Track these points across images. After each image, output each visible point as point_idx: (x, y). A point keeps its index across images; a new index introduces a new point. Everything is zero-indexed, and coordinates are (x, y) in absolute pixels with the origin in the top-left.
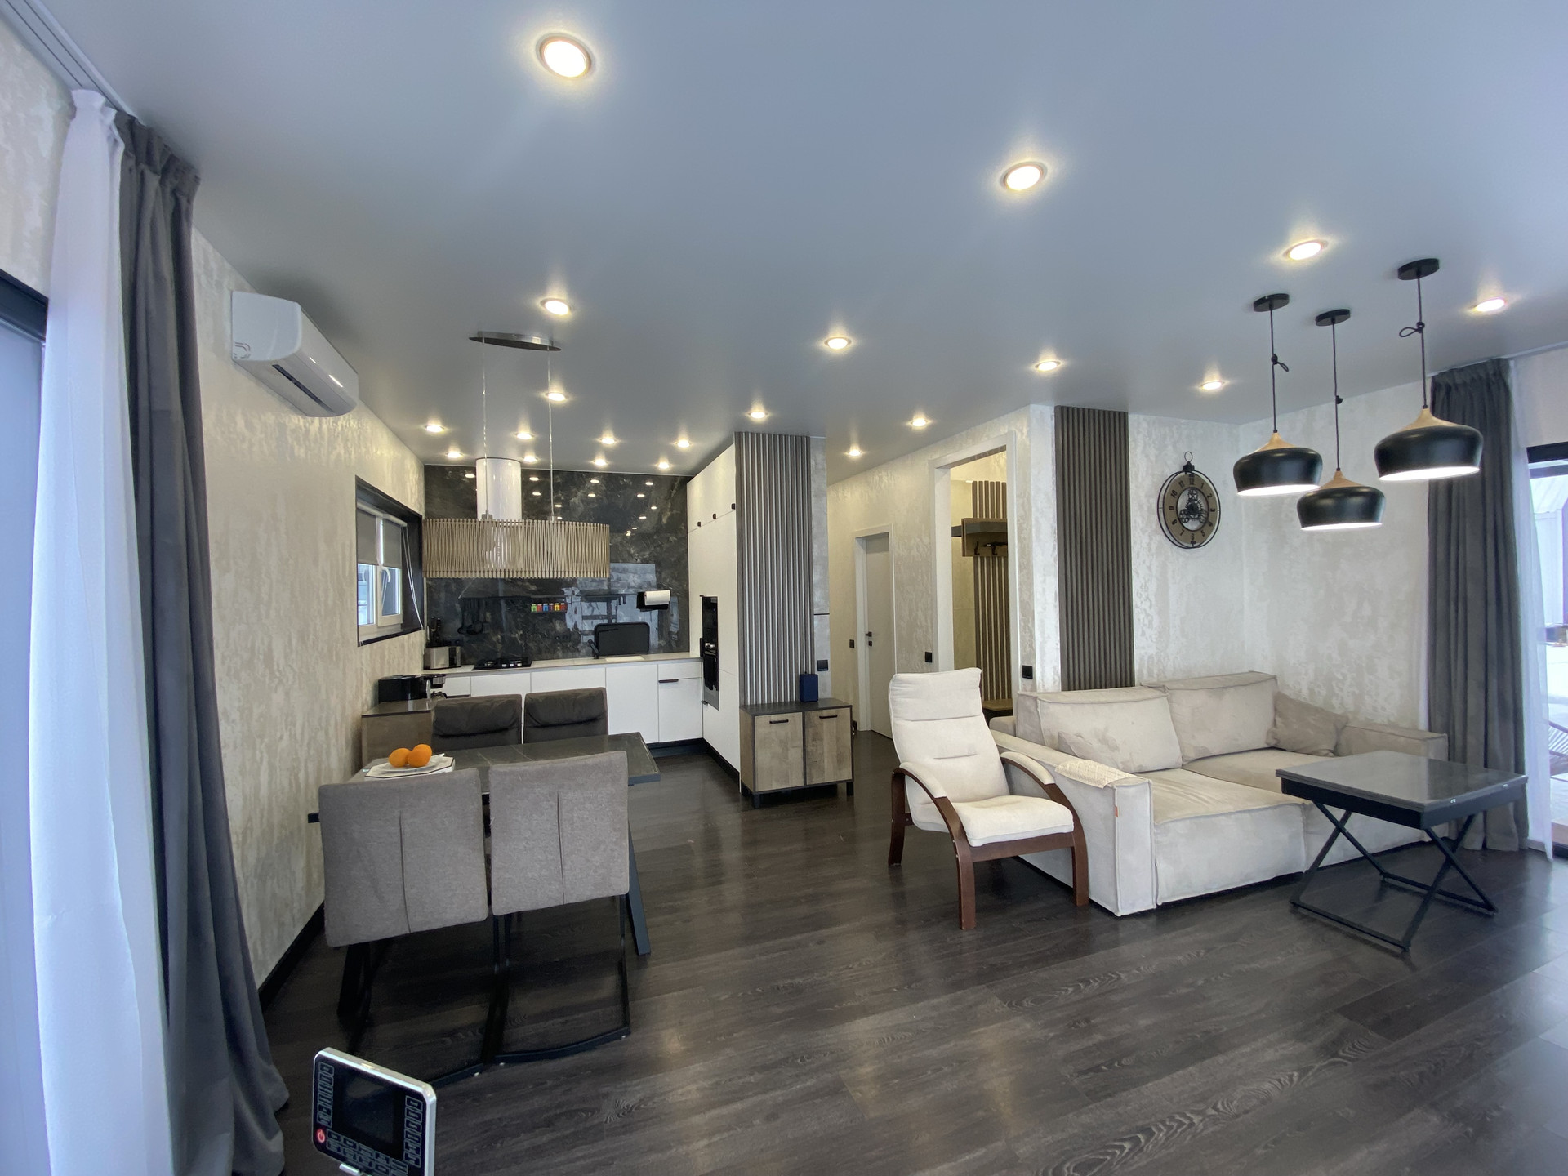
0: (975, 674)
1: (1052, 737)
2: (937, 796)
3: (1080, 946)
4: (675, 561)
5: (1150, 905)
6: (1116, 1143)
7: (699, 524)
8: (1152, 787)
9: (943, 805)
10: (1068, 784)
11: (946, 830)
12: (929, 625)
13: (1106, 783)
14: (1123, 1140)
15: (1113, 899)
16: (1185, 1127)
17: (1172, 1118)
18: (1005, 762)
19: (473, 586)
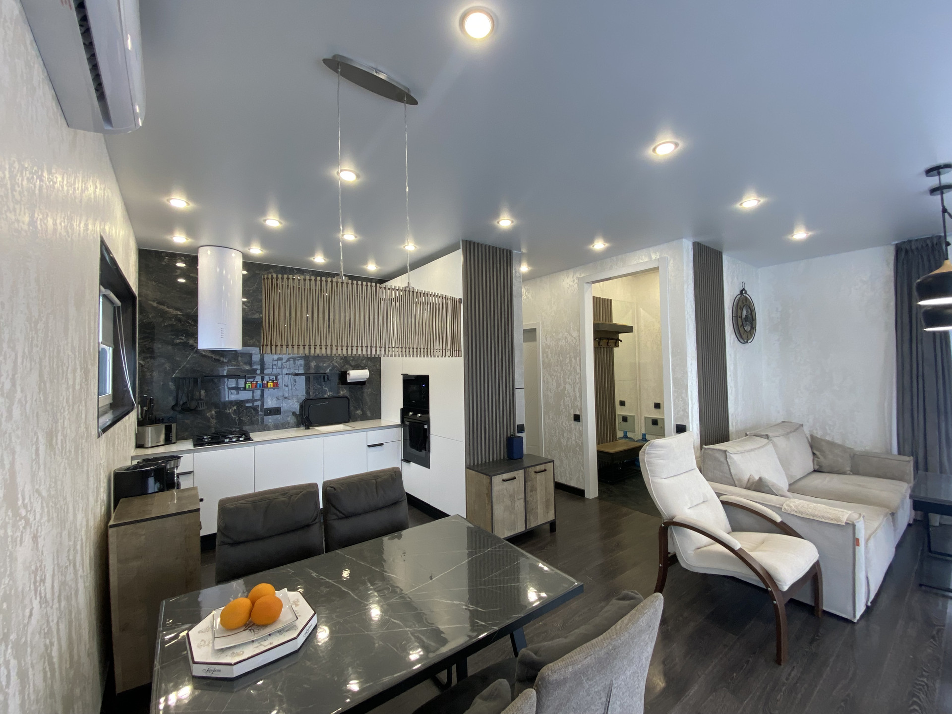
2: (736, 548)
5: (864, 607)
9: (742, 555)
12: (578, 394)
15: (849, 609)
18: (727, 504)
19: (188, 366)
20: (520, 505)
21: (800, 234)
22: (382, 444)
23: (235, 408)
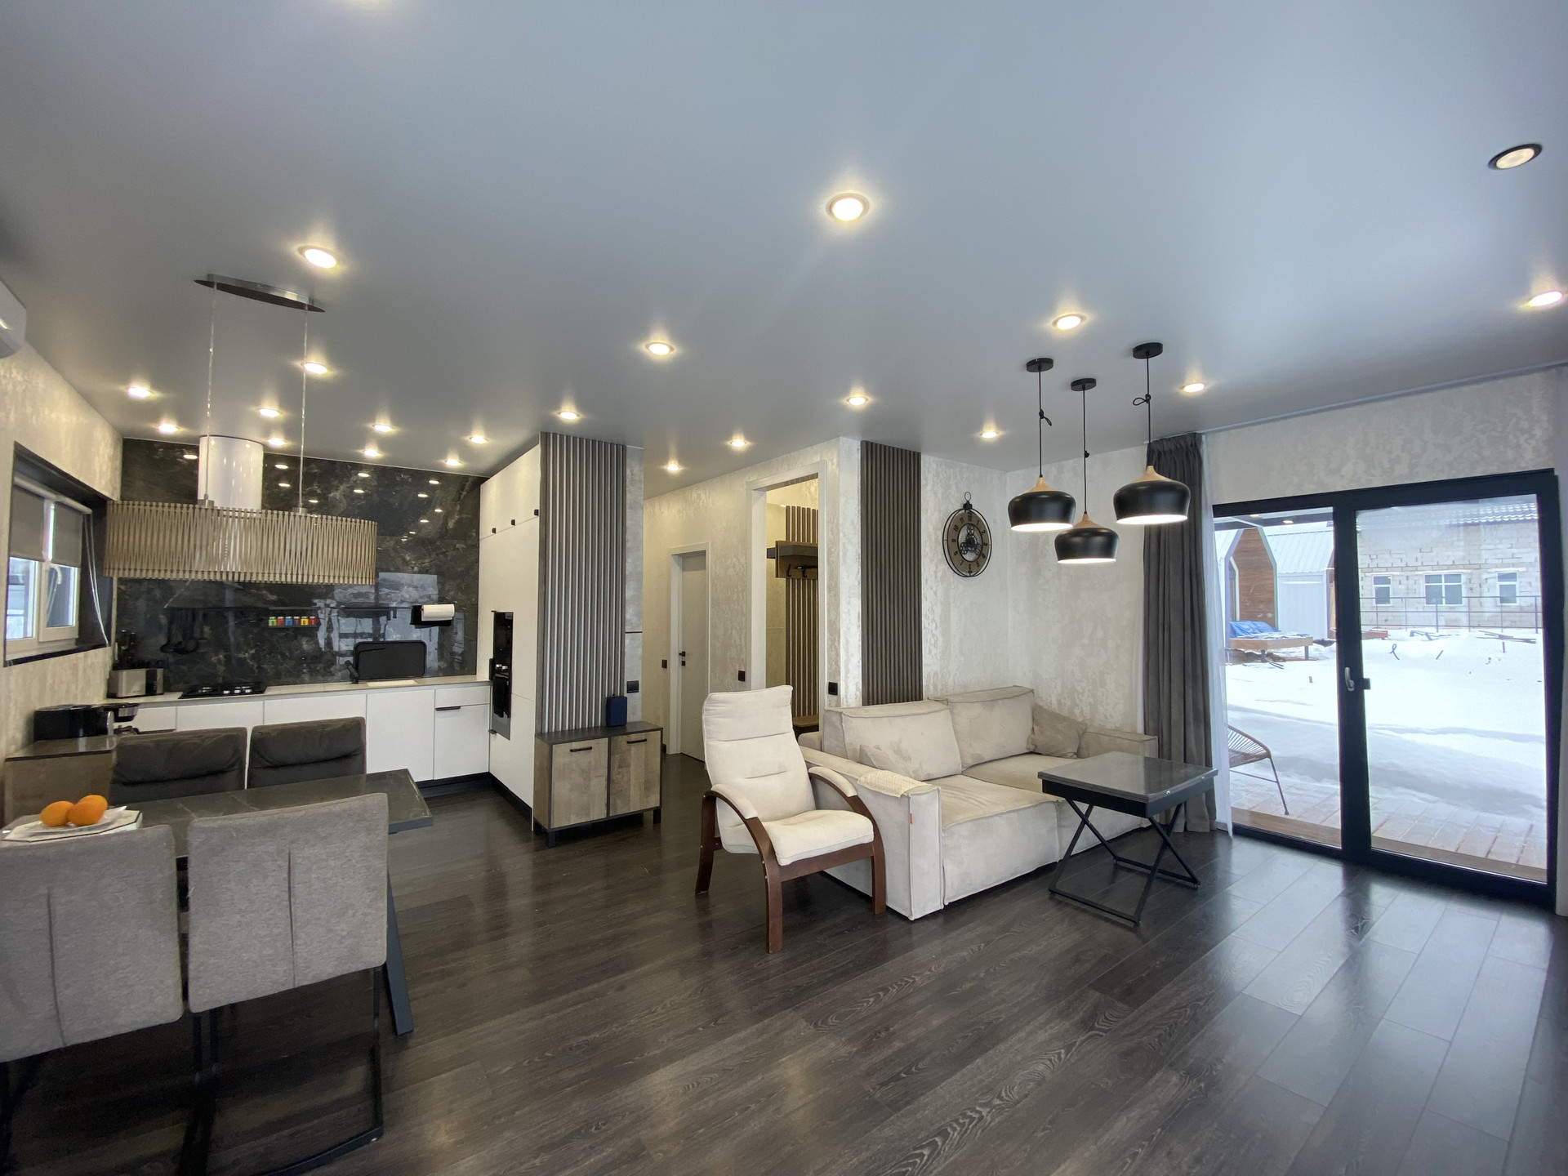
0: (787, 690)
1: (854, 751)
2: (747, 817)
3: (878, 955)
4: (462, 571)
5: (938, 906)
6: (917, 1152)
7: (494, 531)
8: (941, 793)
9: (754, 827)
10: (869, 795)
11: (756, 851)
12: (743, 644)
13: (903, 792)
14: (922, 1147)
15: (907, 903)
16: (975, 1122)
17: (964, 1115)
18: (813, 777)
19: (186, 594)
20: (599, 785)
21: (990, 434)
22: (458, 708)
23: (253, 651)
